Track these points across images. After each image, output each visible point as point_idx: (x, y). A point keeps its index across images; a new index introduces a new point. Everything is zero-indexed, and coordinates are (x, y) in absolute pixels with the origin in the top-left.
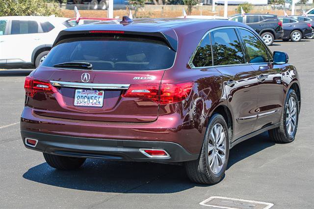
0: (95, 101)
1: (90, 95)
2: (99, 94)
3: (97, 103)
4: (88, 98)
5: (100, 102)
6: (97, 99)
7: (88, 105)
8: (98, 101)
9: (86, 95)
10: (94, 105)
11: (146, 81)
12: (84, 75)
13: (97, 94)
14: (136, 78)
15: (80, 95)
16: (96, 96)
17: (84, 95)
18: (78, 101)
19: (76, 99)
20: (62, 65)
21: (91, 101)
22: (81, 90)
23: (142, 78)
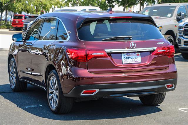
3: (138, 61)
4: (131, 58)
8: (138, 59)
9: (129, 56)
12: (132, 44)
15: (125, 57)
16: (136, 56)
19: (123, 60)
21: (133, 60)
22: (125, 54)
23: (161, 43)
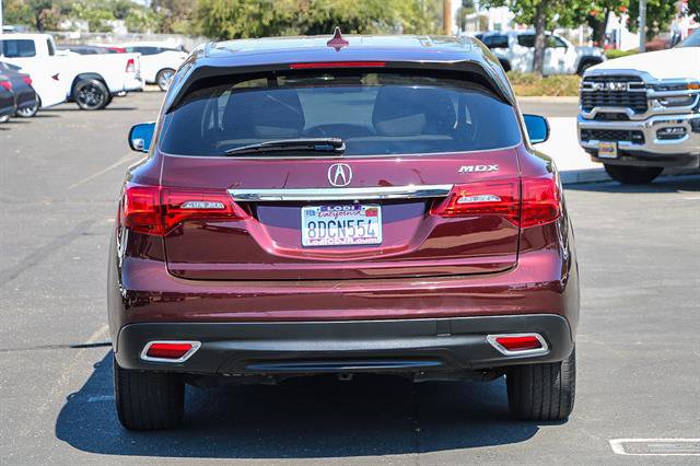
0: (359, 232)
1: (341, 219)
2: (368, 213)
3: (366, 236)
4: (340, 226)
5: (373, 233)
6: (366, 227)
7: (344, 243)
9: (333, 218)
10: (358, 242)
11: (487, 175)
12: (335, 169)
13: (363, 212)
14: (466, 169)
15: (316, 219)
16: (361, 218)
17: (327, 219)
18: (312, 234)
19: (305, 230)
20: (257, 148)
21: (349, 231)
22: (315, 208)
23: (477, 169)
